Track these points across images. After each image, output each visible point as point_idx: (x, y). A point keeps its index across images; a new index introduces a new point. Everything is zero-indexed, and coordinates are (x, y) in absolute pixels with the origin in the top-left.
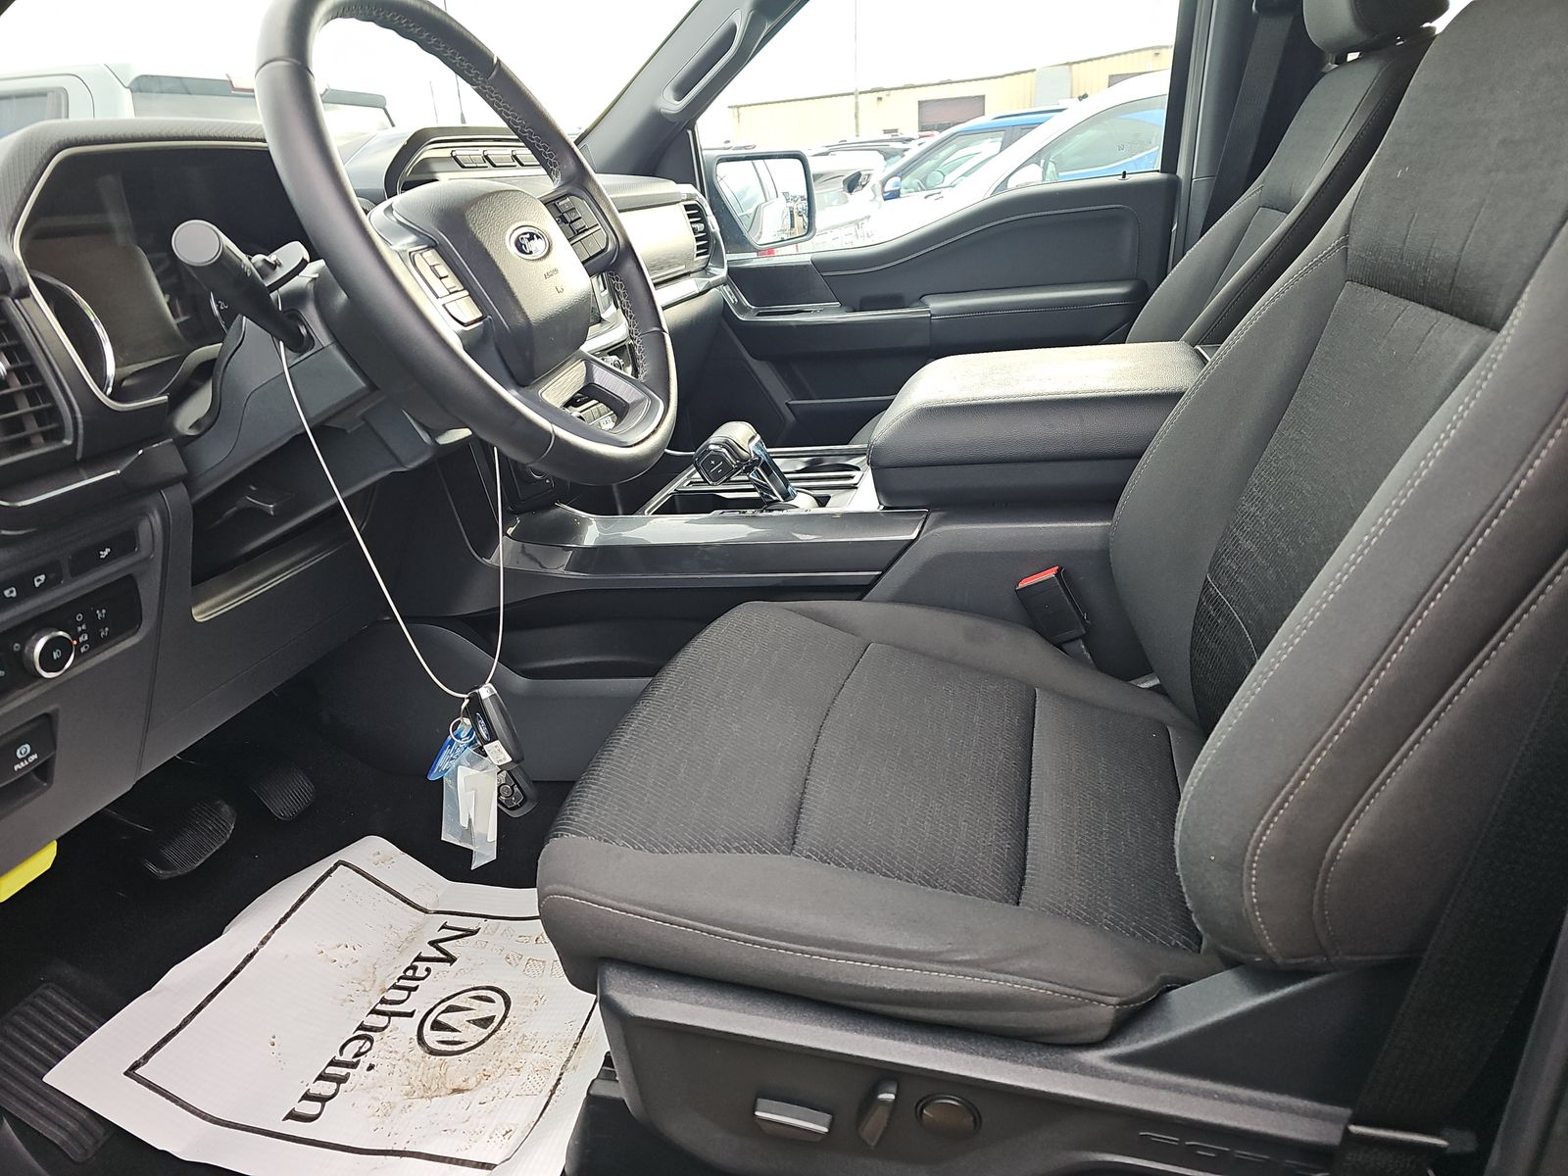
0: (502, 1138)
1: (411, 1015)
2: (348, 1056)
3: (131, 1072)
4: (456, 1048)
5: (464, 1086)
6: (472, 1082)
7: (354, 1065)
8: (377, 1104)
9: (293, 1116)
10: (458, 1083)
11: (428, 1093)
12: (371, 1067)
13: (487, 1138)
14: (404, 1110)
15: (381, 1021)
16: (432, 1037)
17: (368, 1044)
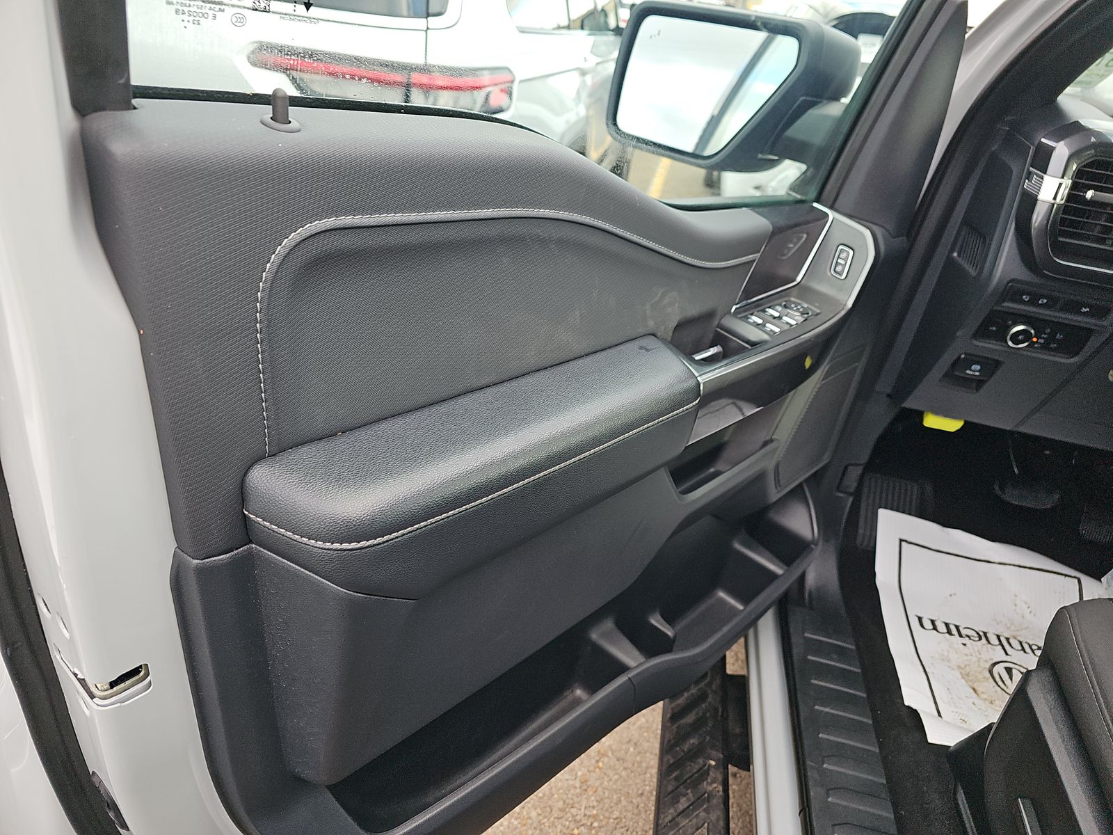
0: (959, 718)
1: (1007, 654)
2: (964, 632)
3: (901, 541)
4: (1000, 683)
5: (979, 693)
6: (984, 696)
7: (961, 635)
8: (946, 654)
9: (920, 619)
10: (980, 689)
11: (966, 676)
12: (965, 645)
13: (955, 710)
14: (949, 667)
15: (994, 641)
16: (999, 669)
17: (977, 639)
